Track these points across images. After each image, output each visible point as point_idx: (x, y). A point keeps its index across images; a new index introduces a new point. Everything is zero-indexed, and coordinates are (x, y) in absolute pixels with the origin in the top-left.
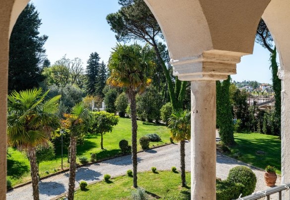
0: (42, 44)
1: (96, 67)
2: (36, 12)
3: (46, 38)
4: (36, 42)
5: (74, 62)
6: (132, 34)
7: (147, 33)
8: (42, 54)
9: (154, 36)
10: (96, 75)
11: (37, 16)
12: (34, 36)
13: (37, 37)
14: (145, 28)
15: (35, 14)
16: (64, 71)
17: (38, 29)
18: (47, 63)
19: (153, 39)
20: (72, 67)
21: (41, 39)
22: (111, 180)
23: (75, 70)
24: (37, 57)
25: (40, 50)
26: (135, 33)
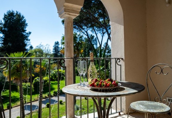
0: (28, 36)
1: (58, 49)
2: (25, 20)
3: (30, 33)
4: (25, 35)
5: (46, 46)
6: (76, 30)
7: (83, 29)
8: (28, 41)
9: (87, 30)
10: (58, 53)
11: (25, 22)
12: (24, 32)
13: (25, 33)
14: (82, 27)
15: (24, 20)
16: (40, 51)
17: (26, 28)
18: (31, 47)
19: (86, 32)
20: (45, 49)
21: (27, 34)
22: (63, 103)
23: (46, 51)
24: (26, 43)
25: (27, 40)
26: (77, 29)
